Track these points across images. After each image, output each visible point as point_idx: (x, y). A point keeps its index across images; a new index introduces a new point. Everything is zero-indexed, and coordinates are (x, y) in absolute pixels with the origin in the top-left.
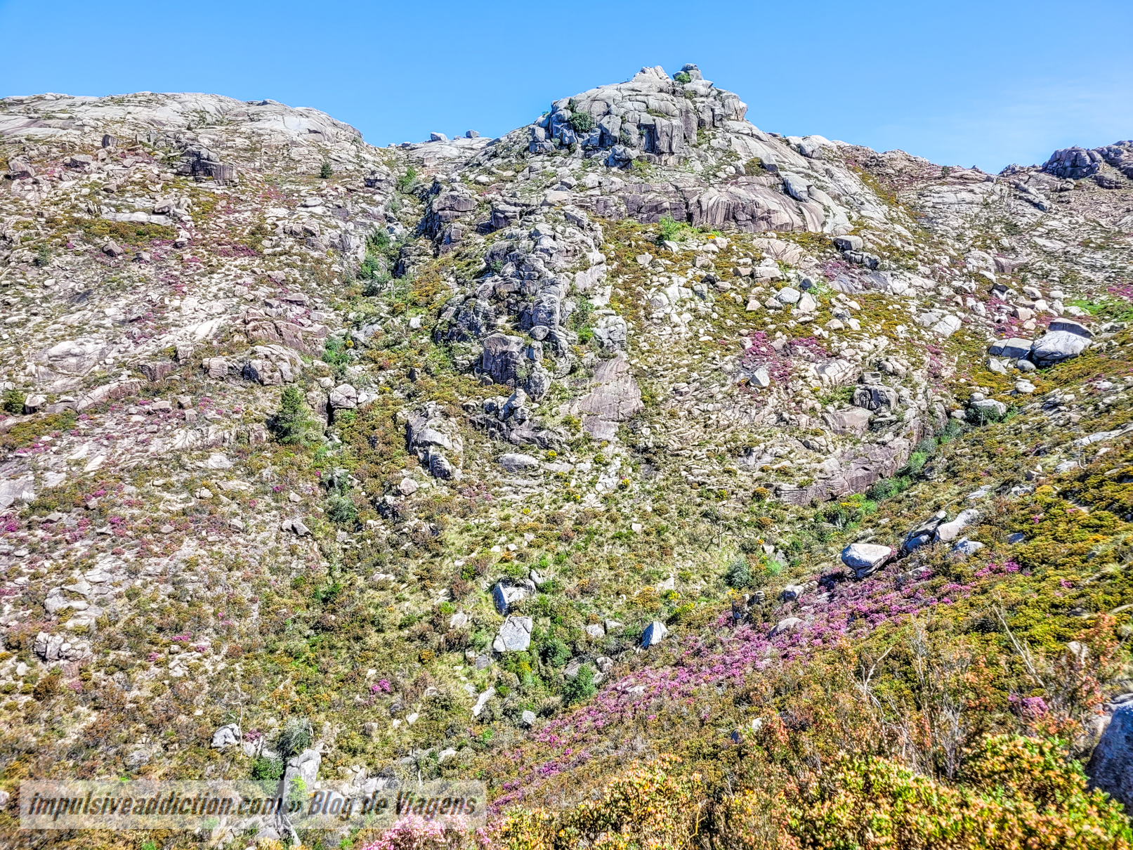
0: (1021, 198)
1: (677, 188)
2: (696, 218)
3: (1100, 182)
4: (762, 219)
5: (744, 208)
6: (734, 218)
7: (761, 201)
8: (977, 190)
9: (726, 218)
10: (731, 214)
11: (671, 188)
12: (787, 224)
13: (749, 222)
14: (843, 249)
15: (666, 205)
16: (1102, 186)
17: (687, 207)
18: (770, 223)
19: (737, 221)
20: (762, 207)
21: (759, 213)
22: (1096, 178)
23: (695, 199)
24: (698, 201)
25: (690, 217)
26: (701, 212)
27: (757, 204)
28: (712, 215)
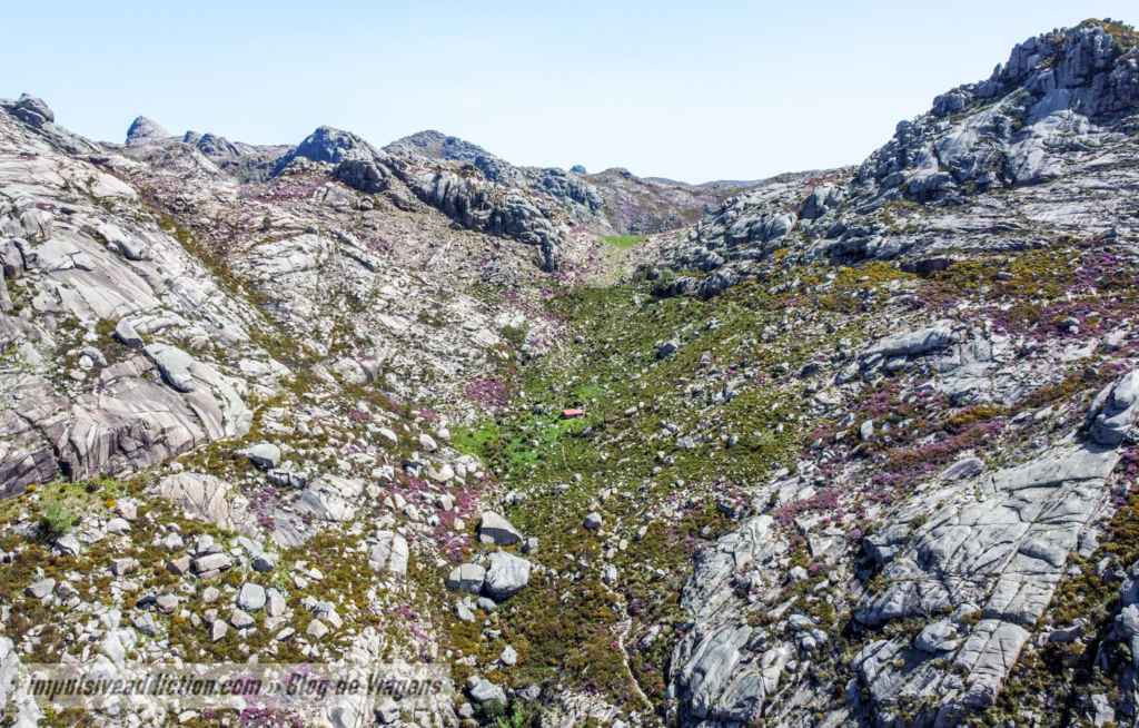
0: (349, 255)
1: (29, 420)
2: (75, 468)
3: (396, 201)
4: (157, 442)
5: (130, 431)
6: (121, 448)
7: (147, 416)
8: (306, 248)
9: (111, 452)
10: (116, 445)
11: (23, 425)
12: (188, 442)
13: (142, 451)
14: (265, 470)
15: (29, 462)
16: (397, 205)
17: (57, 452)
18: (167, 447)
19: (126, 453)
20: (154, 428)
21: (152, 435)
22: (390, 196)
23: (65, 437)
24: (70, 441)
25: (66, 469)
26: (80, 457)
27: (145, 424)
28: (94, 457)
